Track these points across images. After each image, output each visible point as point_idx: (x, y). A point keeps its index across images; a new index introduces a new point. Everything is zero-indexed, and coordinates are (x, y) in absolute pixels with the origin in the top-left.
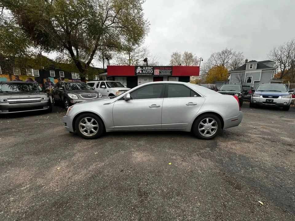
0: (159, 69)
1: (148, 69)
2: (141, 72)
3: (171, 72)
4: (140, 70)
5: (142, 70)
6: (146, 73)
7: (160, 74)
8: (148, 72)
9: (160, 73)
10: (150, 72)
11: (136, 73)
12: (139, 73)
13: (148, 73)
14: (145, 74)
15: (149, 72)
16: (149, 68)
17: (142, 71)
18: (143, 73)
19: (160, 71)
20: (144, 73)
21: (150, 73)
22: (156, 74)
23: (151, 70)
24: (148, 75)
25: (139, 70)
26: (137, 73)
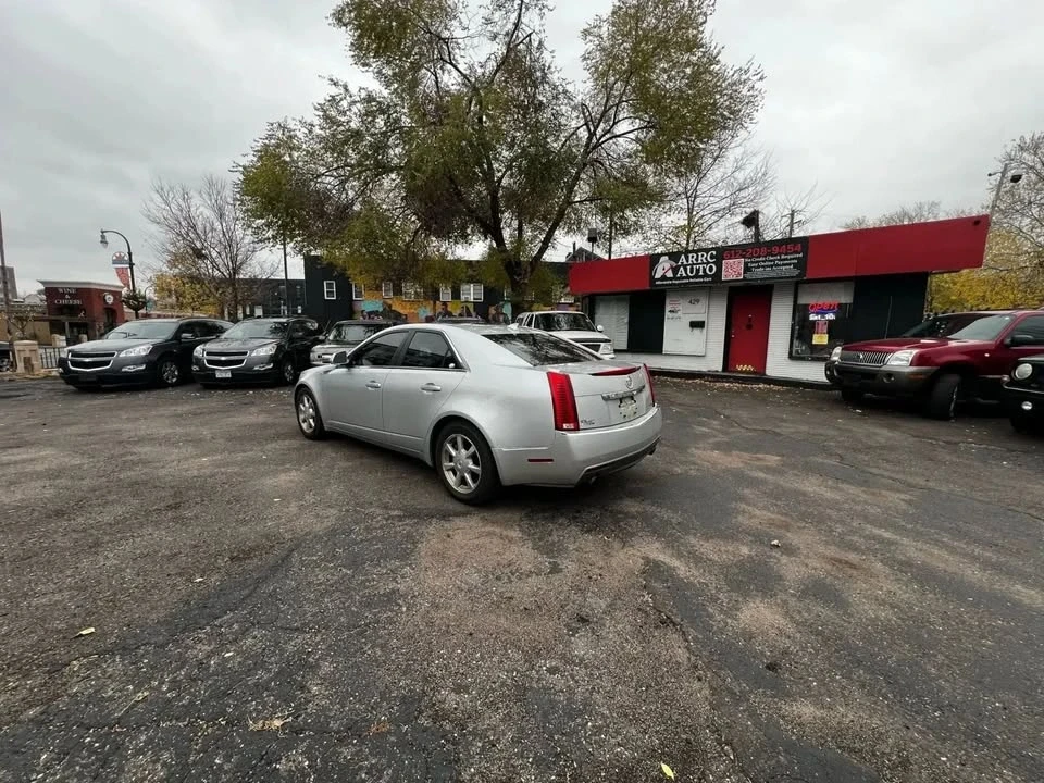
0: (744, 257)
1: (697, 260)
2: (670, 274)
3: (801, 265)
4: (667, 266)
5: (675, 265)
6: (688, 277)
7: (748, 276)
8: (698, 270)
9: (747, 269)
10: (704, 269)
11: (653, 280)
12: (664, 278)
13: (697, 276)
14: (684, 281)
15: (701, 273)
16: (702, 257)
17: (675, 270)
18: (679, 279)
19: (746, 264)
20: (682, 278)
21: (706, 275)
22: (731, 278)
23: (709, 263)
24: (696, 283)
25: (663, 268)
26: (658, 280)
